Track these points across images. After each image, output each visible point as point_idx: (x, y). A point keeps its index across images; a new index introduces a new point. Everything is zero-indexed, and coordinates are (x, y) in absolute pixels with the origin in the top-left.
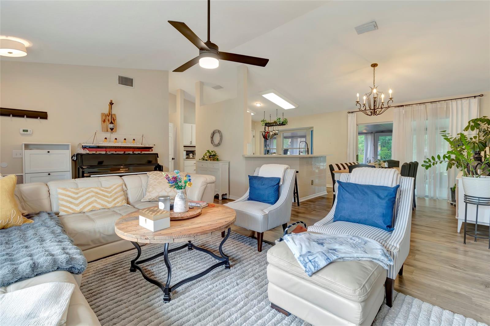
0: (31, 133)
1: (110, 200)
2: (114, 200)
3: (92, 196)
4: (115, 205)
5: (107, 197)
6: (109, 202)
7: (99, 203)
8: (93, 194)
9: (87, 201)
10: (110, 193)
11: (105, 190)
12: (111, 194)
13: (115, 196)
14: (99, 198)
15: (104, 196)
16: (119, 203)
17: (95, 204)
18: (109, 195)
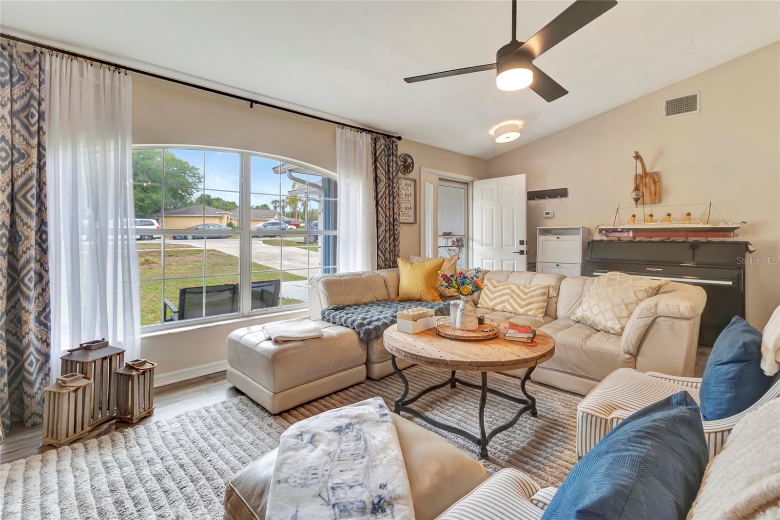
0: (552, 216)
1: (523, 303)
2: (528, 305)
3: (507, 294)
4: (527, 312)
5: (521, 298)
6: (519, 305)
7: (511, 304)
8: (509, 291)
9: (501, 298)
10: (526, 294)
11: (523, 290)
12: (526, 297)
13: (530, 300)
14: (512, 297)
15: (518, 296)
16: (531, 311)
17: (506, 304)
18: (524, 297)
